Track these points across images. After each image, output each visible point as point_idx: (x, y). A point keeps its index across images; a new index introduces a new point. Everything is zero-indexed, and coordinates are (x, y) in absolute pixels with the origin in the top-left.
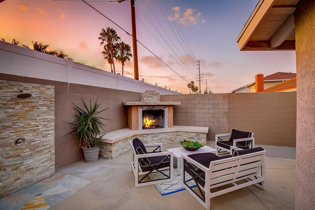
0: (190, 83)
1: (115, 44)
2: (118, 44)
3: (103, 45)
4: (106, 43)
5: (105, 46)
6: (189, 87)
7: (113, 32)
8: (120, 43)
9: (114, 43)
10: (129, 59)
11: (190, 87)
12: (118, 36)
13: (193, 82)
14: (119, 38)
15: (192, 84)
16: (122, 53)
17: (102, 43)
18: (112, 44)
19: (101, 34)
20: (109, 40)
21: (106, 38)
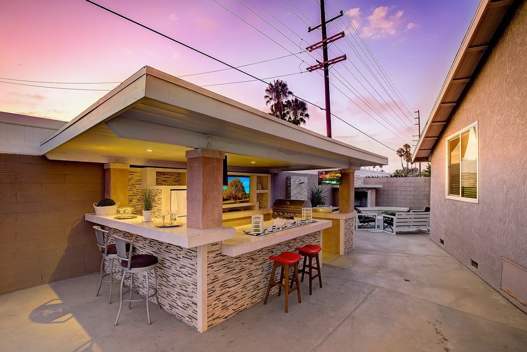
0: (403, 148)
1: (286, 102)
2: (289, 101)
3: (270, 105)
4: (273, 102)
5: (272, 106)
6: (401, 156)
7: (284, 86)
8: (292, 100)
9: (284, 100)
10: (304, 122)
11: (403, 155)
12: (290, 90)
13: (409, 146)
14: (290, 93)
15: (406, 149)
16: (295, 114)
17: (268, 101)
18: (282, 102)
19: (267, 90)
20: (278, 97)
21: (274, 94)
